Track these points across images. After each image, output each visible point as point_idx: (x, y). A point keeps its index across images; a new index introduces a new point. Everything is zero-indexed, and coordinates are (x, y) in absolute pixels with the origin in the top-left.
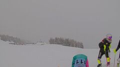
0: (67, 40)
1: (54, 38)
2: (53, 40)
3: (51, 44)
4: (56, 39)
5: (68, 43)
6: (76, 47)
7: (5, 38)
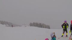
0: (40, 24)
1: (32, 23)
2: (32, 24)
3: (31, 26)
4: (34, 23)
5: (41, 26)
6: (46, 28)
7: (3, 23)
